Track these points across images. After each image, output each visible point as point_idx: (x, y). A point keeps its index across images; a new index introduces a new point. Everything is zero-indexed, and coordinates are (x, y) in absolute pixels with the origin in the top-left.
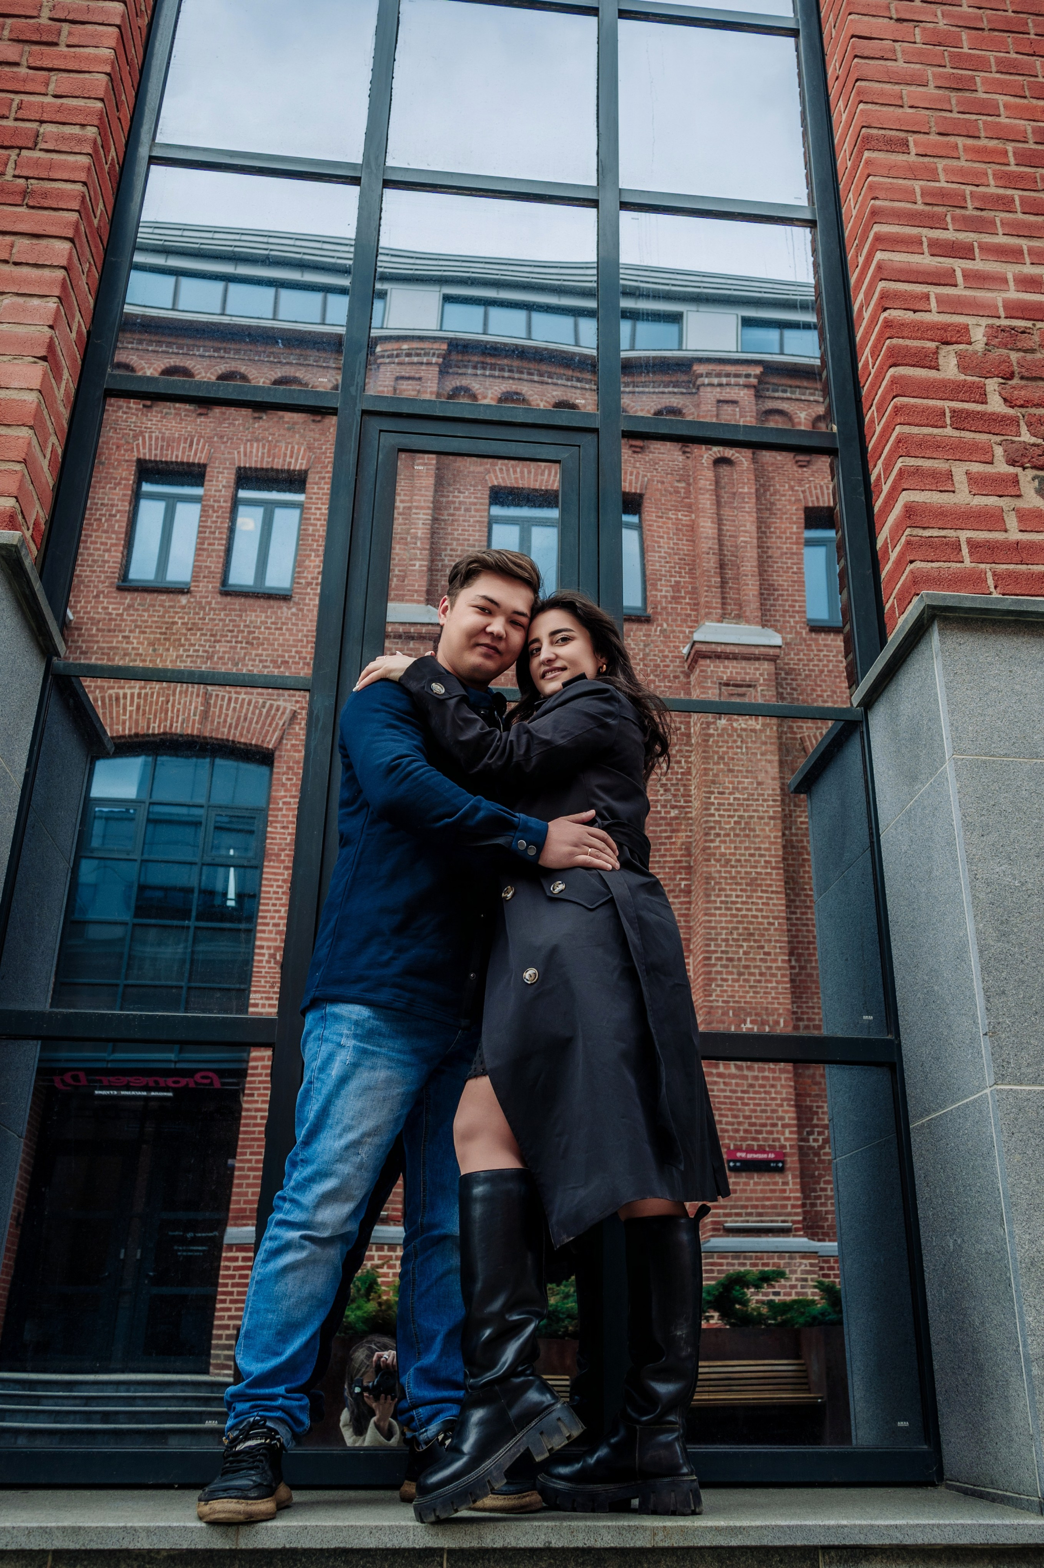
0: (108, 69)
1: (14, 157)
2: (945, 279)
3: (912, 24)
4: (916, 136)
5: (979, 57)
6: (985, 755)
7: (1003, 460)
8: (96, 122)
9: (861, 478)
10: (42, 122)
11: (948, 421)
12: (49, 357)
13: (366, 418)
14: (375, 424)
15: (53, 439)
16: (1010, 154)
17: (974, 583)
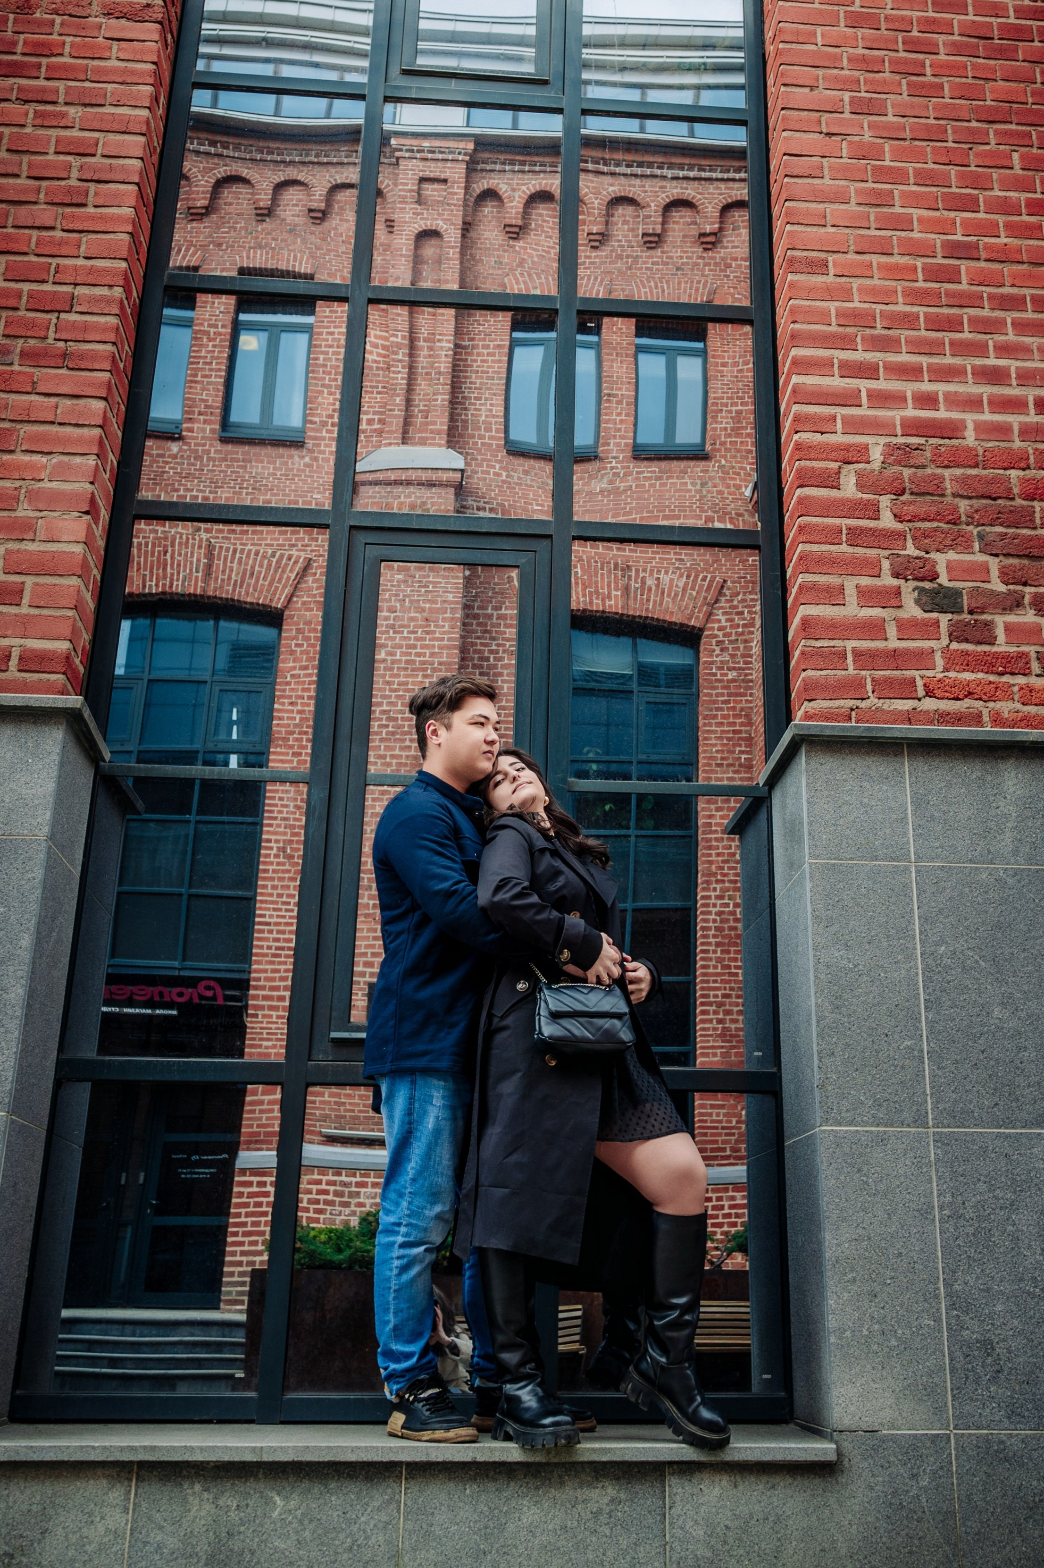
0: (130, 229)
1: (54, 321)
2: (850, 399)
3: (839, 138)
4: (836, 256)
5: (899, 169)
6: (835, 859)
7: (889, 573)
8: (122, 283)
9: (778, 573)
10: (76, 285)
11: (844, 539)
12: (92, 511)
13: (354, 532)
14: (362, 538)
15: (95, 572)
16: (919, 270)
17: (855, 688)
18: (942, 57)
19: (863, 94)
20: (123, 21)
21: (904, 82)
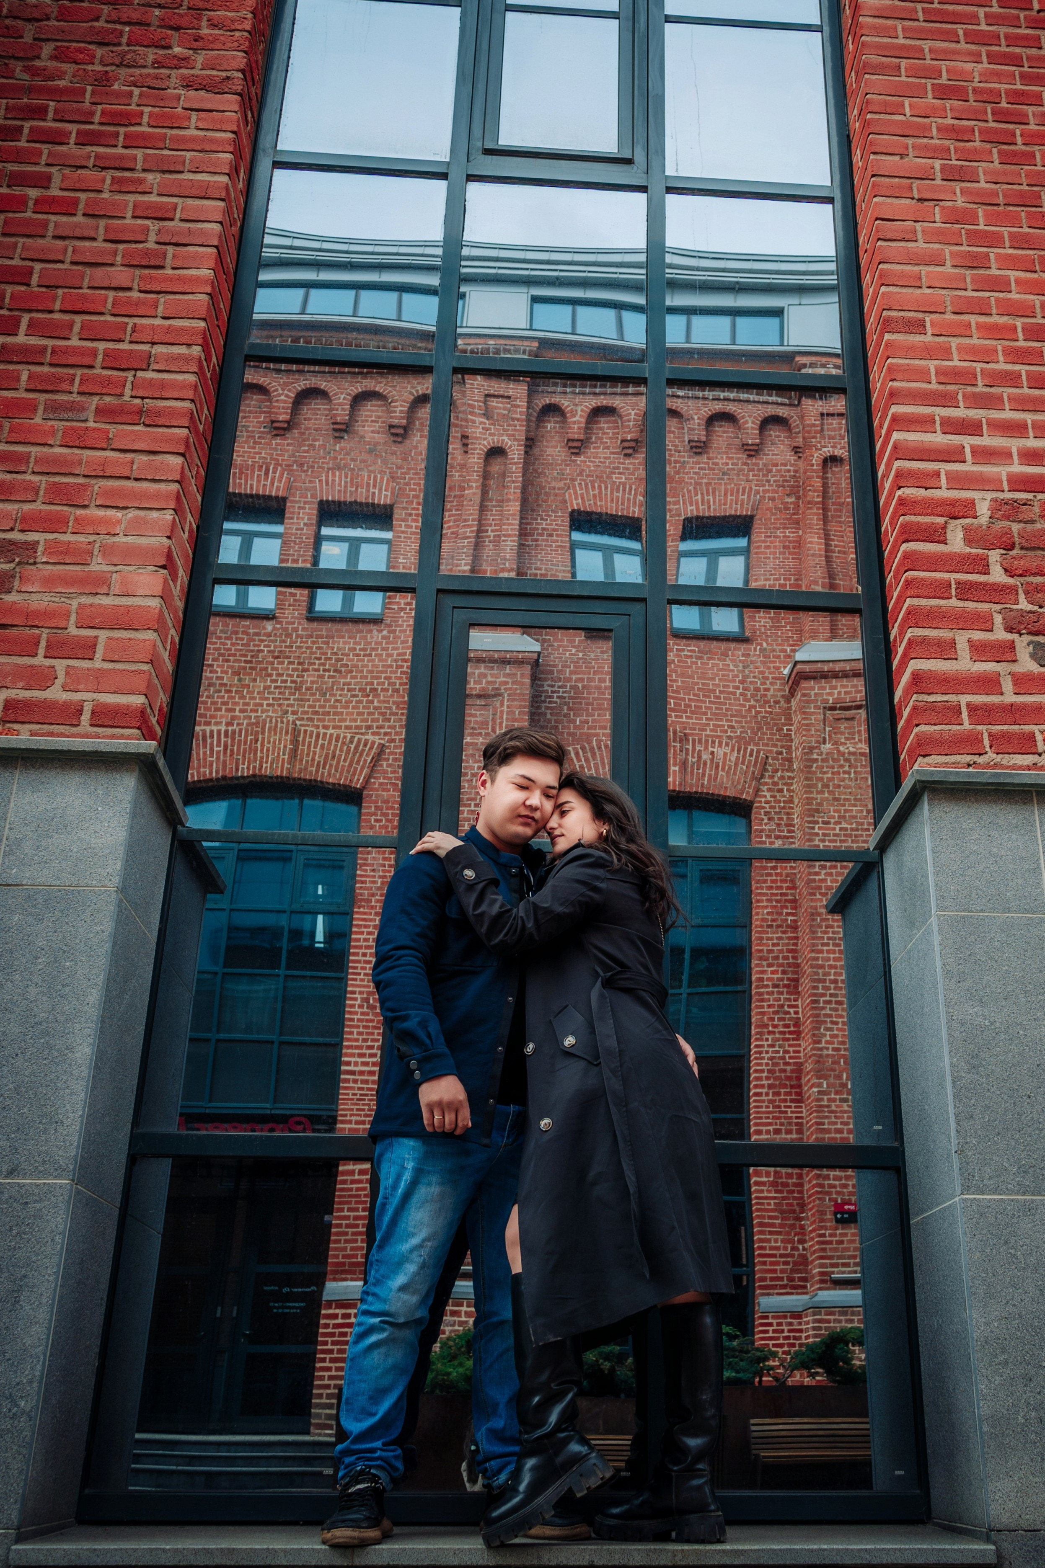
0: (208, 290)
1: (131, 379)
2: (954, 455)
3: (932, 203)
4: (933, 316)
5: (993, 233)
6: (964, 911)
7: (1001, 627)
8: (200, 342)
9: (882, 636)
10: (153, 343)
11: (954, 593)
12: (169, 565)
13: (441, 596)
14: (449, 601)
15: (173, 632)
16: (1019, 330)
17: (971, 743)
18: (1032, 127)
19: (954, 162)
20: (202, 93)
21: (995, 151)
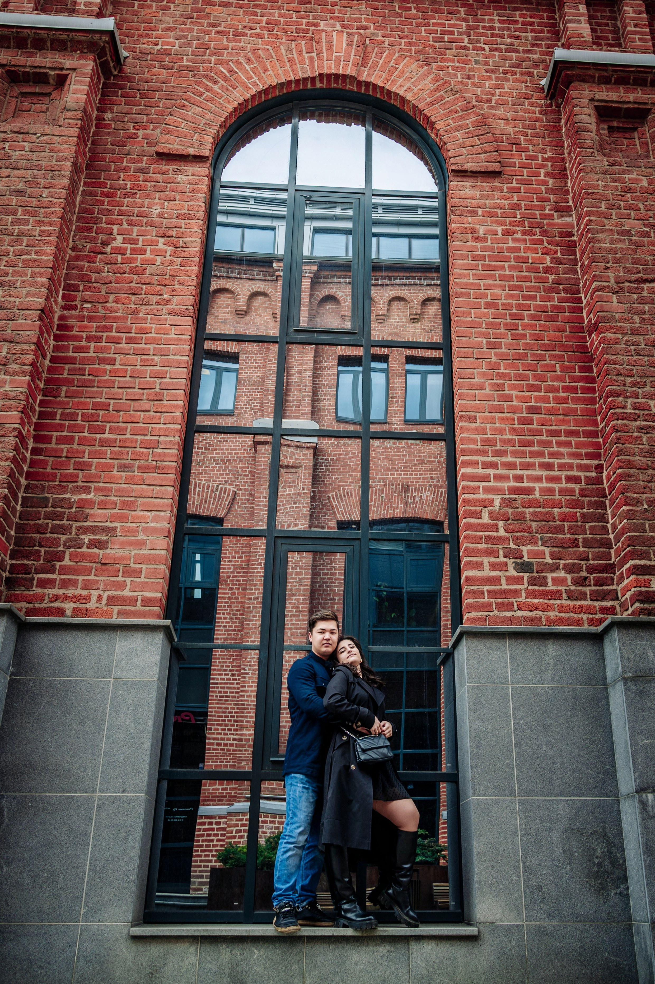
0: (181, 410)
1: (151, 452)
2: (486, 478)
3: (481, 360)
4: (480, 414)
5: (507, 373)
6: (477, 683)
7: (502, 556)
8: (179, 435)
9: (456, 555)
10: (160, 436)
11: (483, 541)
12: (169, 535)
13: (276, 539)
14: (280, 541)
16: (516, 419)
17: (487, 607)
18: (526, 321)
19: (492, 340)
20: (176, 317)
21: (509, 333)
